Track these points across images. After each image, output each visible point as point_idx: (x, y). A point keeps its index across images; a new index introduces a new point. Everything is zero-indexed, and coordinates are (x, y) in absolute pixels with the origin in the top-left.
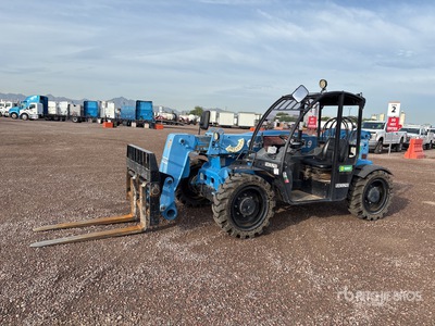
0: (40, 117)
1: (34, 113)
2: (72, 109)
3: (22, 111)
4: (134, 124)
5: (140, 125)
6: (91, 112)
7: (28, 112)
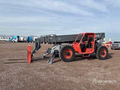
0: (18, 41)
1: (16, 40)
2: (25, 39)
3: (13, 40)
4: (44, 43)
5: (45, 43)
6: (30, 40)
7: (15, 40)
